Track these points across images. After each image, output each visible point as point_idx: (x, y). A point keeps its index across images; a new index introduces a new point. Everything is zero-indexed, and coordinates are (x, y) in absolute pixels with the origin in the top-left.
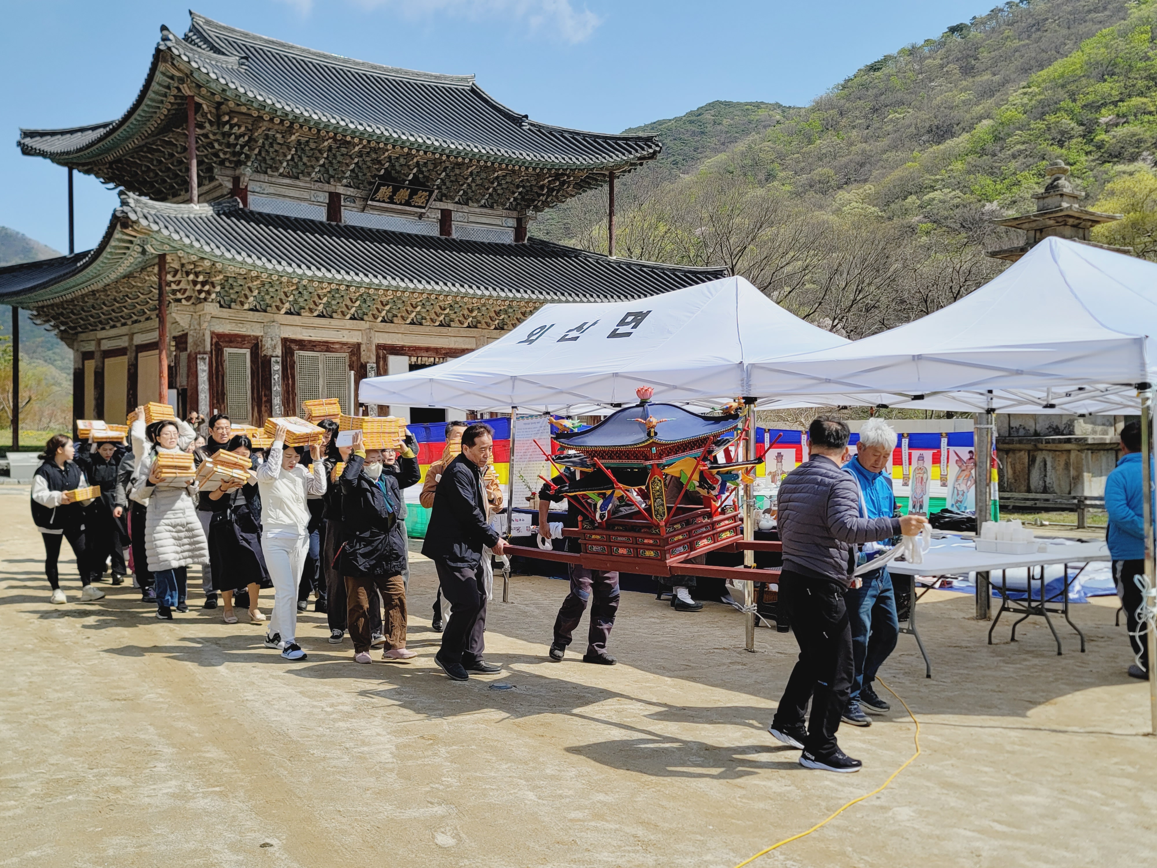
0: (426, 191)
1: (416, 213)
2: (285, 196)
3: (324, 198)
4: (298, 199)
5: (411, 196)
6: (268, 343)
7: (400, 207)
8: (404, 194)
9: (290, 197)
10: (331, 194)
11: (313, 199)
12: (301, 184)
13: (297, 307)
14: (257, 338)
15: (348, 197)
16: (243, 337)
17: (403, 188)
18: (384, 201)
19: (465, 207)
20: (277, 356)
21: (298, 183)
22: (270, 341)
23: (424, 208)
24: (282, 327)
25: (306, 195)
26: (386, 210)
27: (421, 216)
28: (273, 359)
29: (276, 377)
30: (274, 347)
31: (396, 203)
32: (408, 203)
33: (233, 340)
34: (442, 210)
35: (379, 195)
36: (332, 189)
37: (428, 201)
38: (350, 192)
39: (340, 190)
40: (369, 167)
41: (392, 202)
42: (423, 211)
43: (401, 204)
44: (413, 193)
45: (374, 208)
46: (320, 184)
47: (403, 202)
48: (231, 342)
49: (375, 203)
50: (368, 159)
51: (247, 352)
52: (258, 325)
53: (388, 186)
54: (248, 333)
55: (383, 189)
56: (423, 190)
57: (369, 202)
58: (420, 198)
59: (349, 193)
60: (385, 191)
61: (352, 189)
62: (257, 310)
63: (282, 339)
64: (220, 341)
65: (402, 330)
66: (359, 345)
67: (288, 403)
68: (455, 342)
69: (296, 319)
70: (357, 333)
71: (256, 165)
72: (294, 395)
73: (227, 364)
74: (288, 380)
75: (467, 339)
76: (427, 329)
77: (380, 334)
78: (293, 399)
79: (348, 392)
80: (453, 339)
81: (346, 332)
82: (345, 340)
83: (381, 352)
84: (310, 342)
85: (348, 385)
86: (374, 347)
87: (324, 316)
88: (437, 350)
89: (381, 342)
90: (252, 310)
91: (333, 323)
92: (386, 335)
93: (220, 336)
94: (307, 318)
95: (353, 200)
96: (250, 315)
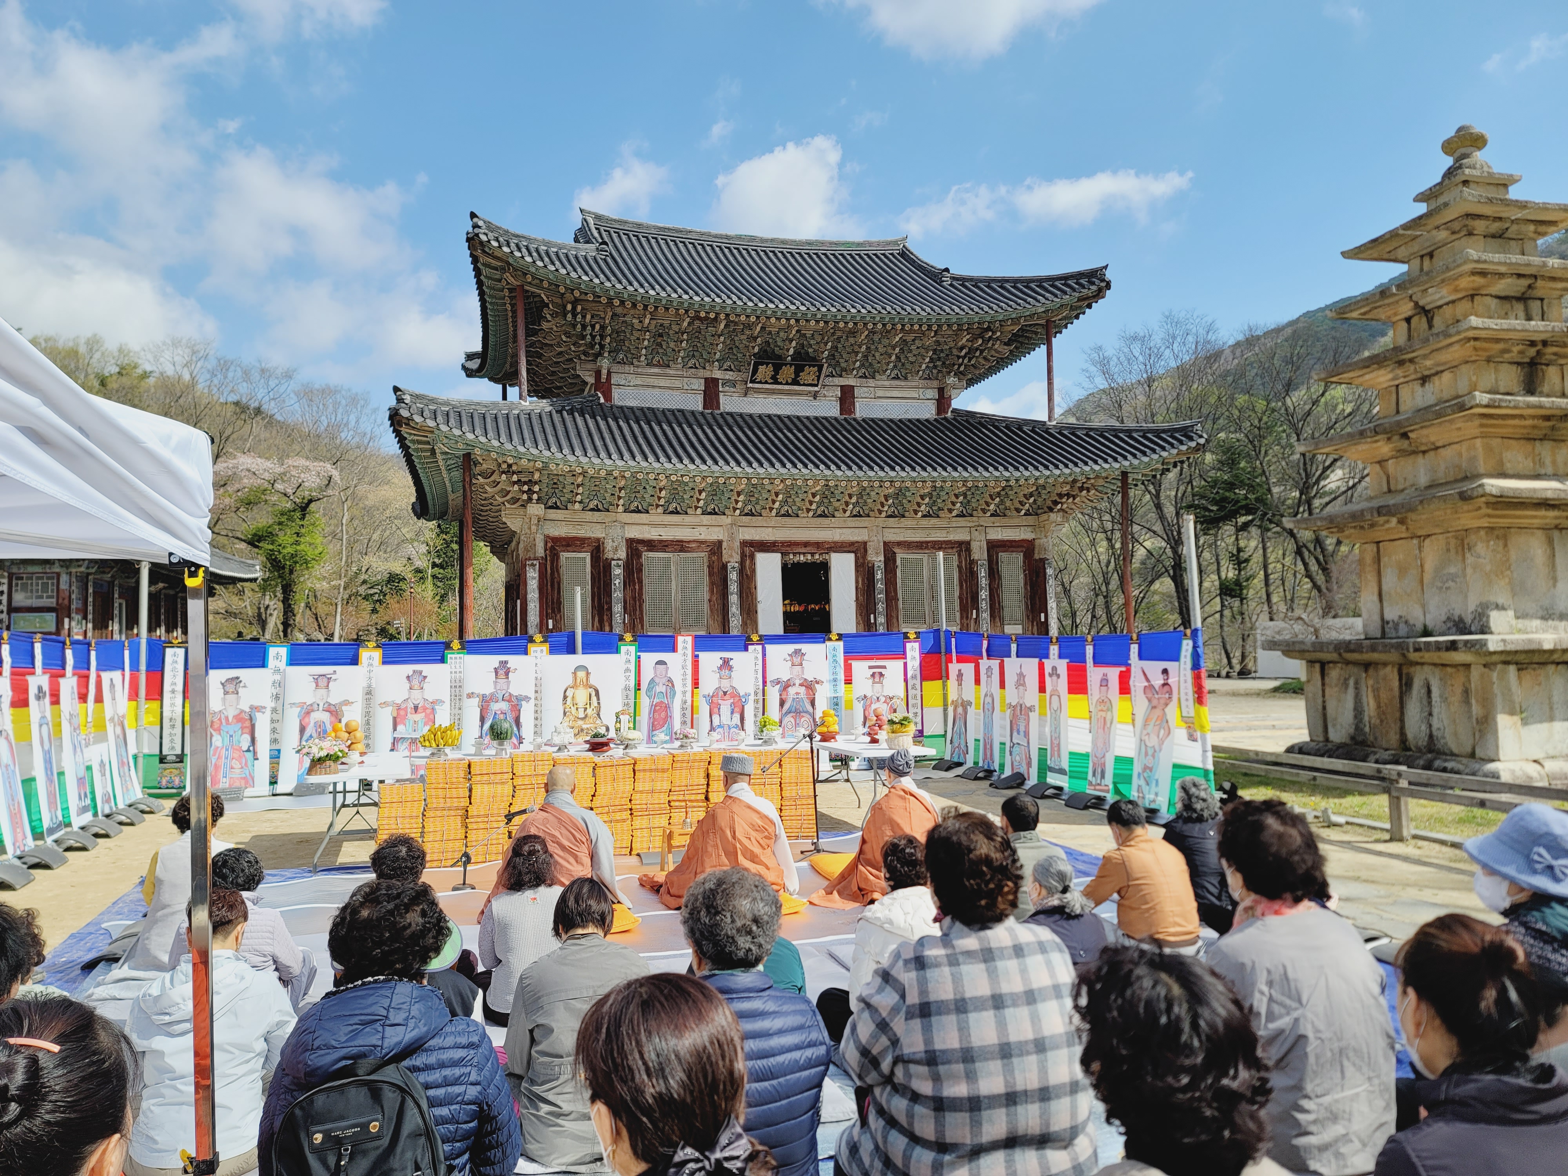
0: (814, 366)
1: (810, 392)
2: (654, 387)
3: (699, 385)
4: (669, 388)
5: (797, 374)
6: (609, 545)
7: (787, 387)
8: (787, 372)
9: (660, 387)
10: (706, 379)
11: (686, 387)
12: (671, 372)
13: (645, 505)
14: (598, 540)
15: (727, 382)
16: (583, 540)
17: (786, 365)
18: (766, 382)
19: (871, 381)
20: (619, 559)
21: (668, 371)
22: (611, 544)
23: (816, 385)
24: (626, 527)
26: (773, 392)
27: (815, 396)
28: (613, 563)
29: (617, 582)
30: (616, 549)
31: (781, 383)
32: (795, 382)
33: (571, 543)
34: (842, 386)
35: (759, 376)
36: (708, 374)
37: (819, 377)
38: (729, 375)
39: (718, 374)
40: (747, 347)
41: (776, 382)
42: (816, 389)
43: (787, 384)
44: (799, 370)
45: (758, 391)
46: (693, 370)
47: (790, 381)
48: (568, 545)
49: (756, 386)
50: (743, 337)
51: (587, 556)
52: (599, 526)
53: (767, 364)
54: (588, 536)
55: (762, 369)
56: (810, 366)
57: (750, 385)
58: (810, 373)
59: (727, 377)
60: (765, 371)
61: (731, 373)
62: (599, 510)
63: (627, 540)
64: (556, 545)
65: (772, 524)
66: (720, 543)
67: (635, 610)
68: (841, 535)
69: (643, 517)
70: (717, 529)
71: (621, 356)
72: (641, 601)
73: (563, 570)
74: (634, 585)
75: (857, 530)
76: (804, 521)
77: (745, 529)
78: (641, 606)
79: (707, 596)
80: (838, 530)
81: (703, 529)
82: (702, 537)
83: (747, 550)
84: (661, 541)
85: (706, 589)
86: (737, 544)
87: (678, 513)
88: (818, 545)
89: (748, 537)
90: (592, 510)
91: (687, 519)
92: (752, 530)
93: (556, 540)
94: (655, 515)
95: (734, 384)
96: (589, 516)
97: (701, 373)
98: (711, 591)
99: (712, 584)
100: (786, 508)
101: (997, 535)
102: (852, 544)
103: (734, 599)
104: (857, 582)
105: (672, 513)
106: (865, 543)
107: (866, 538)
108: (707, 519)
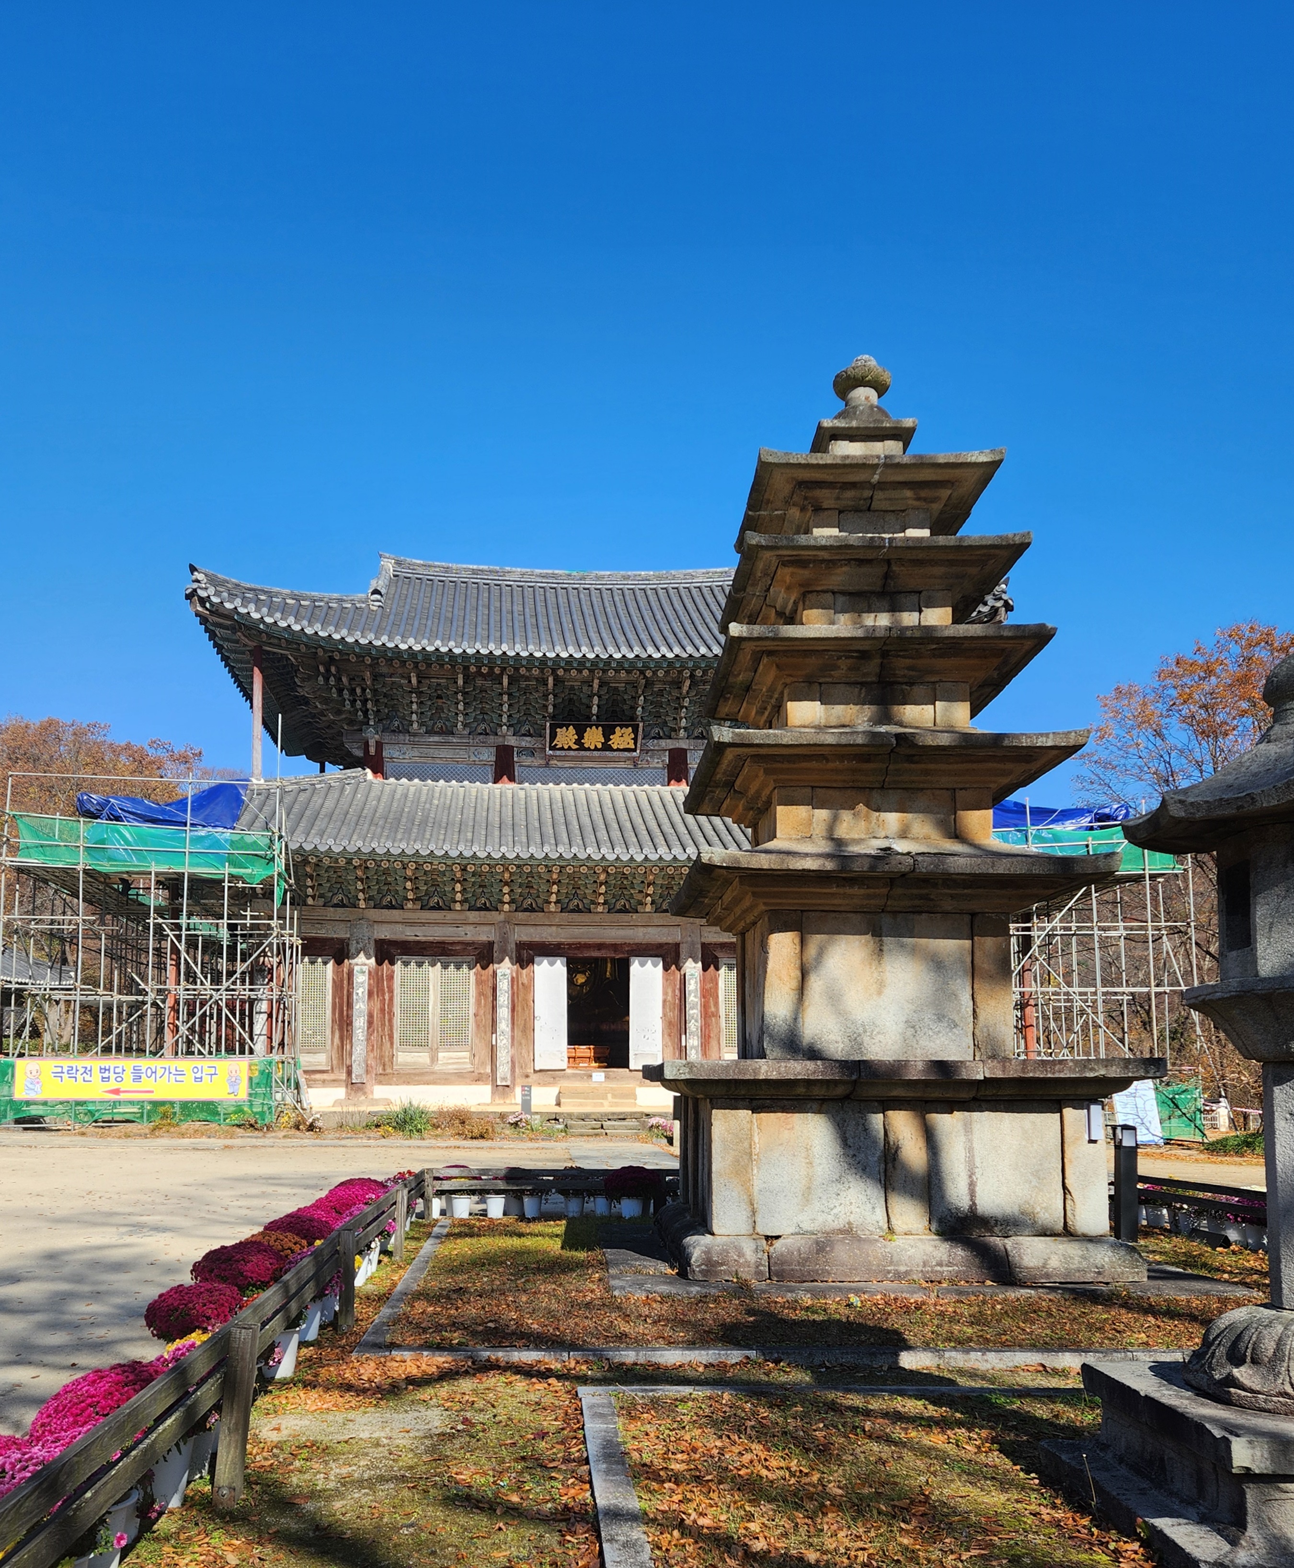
0: (627, 726)
1: (626, 759)
2: (434, 758)
3: (490, 755)
4: (452, 759)
5: (606, 737)
6: (353, 947)
7: (596, 754)
8: (595, 735)
9: (441, 759)
10: (499, 749)
11: (473, 758)
12: (455, 740)
13: (399, 899)
14: (340, 941)
15: (522, 751)
16: (326, 941)
17: (591, 726)
18: (570, 749)
21: (451, 739)
22: (355, 946)
23: (635, 750)
24: (376, 926)
25: (463, 754)
26: (581, 760)
27: (635, 763)
28: (357, 968)
29: (360, 987)
30: (360, 952)
31: (589, 749)
32: (606, 747)
33: (310, 945)
34: (670, 750)
35: (560, 742)
36: (499, 741)
37: (635, 740)
38: (526, 742)
39: (512, 741)
40: (544, 706)
41: (582, 748)
43: (596, 749)
44: (608, 732)
45: (562, 760)
46: (482, 737)
47: (599, 746)
51: (329, 960)
52: (342, 925)
53: (567, 726)
54: (329, 936)
55: (561, 732)
56: (621, 727)
57: (550, 752)
58: (621, 738)
59: (523, 744)
60: (566, 737)
61: (528, 739)
62: (344, 906)
63: (376, 941)
65: (557, 921)
66: (491, 944)
67: (383, 1025)
68: (644, 934)
69: (396, 914)
70: (486, 928)
71: (396, 724)
72: (391, 1014)
74: (383, 995)
75: (665, 930)
76: (597, 918)
77: (523, 928)
78: (390, 1020)
79: (472, 1010)
80: (642, 929)
81: (471, 927)
82: (469, 938)
83: (525, 953)
84: (419, 942)
85: (472, 1000)
86: (513, 946)
87: (440, 908)
88: (615, 947)
89: (525, 939)
90: (336, 906)
91: (450, 916)
92: (532, 930)
94: (411, 911)
95: (531, 752)
96: (331, 912)
97: (491, 739)
98: (478, 1002)
99: (480, 994)
100: (576, 902)
102: (660, 946)
103: (503, 1012)
104: (665, 993)
105: (433, 908)
106: (677, 945)
107: (678, 939)
108: (473, 916)
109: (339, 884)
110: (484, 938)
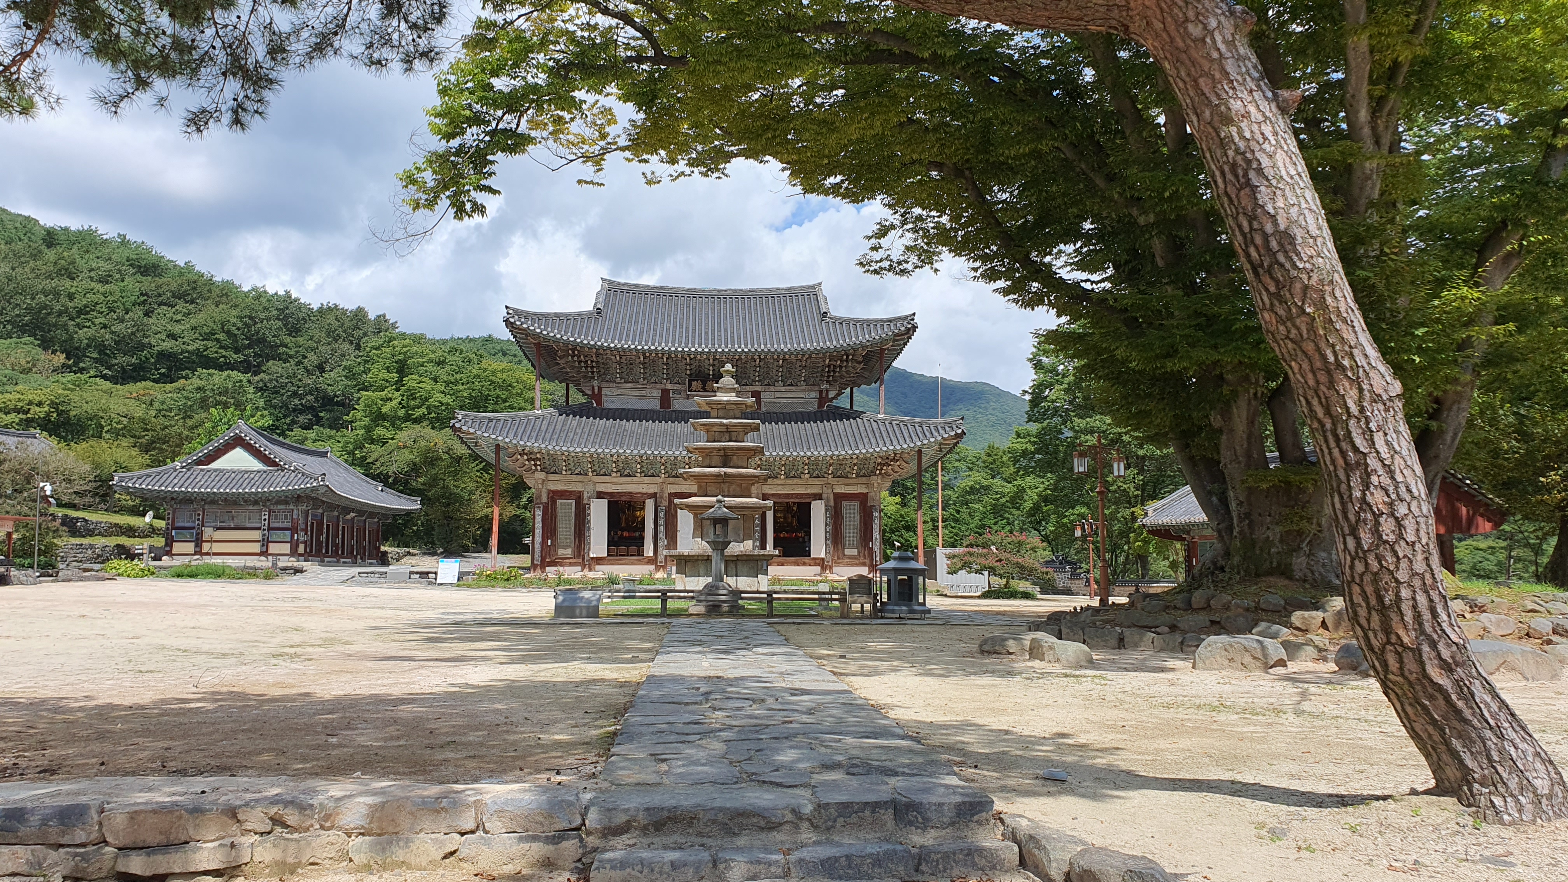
2: (628, 396)
3: (657, 393)
4: (637, 396)
6: (586, 496)
8: (711, 384)
9: (632, 396)
10: (662, 390)
11: (649, 395)
12: (640, 386)
14: (580, 492)
15: (675, 391)
16: (571, 492)
17: (709, 380)
18: (699, 391)
19: (770, 388)
21: (638, 386)
24: (597, 484)
25: (643, 393)
26: (704, 396)
28: (588, 506)
29: (589, 518)
30: (590, 498)
31: (709, 391)
33: (563, 494)
34: (752, 392)
35: (694, 387)
36: (663, 387)
38: (677, 387)
39: (669, 387)
40: (686, 370)
41: (705, 391)
46: (654, 385)
50: (682, 364)
51: (573, 502)
52: (580, 484)
53: (697, 380)
54: (573, 490)
55: (694, 383)
57: (689, 393)
59: (675, 388)
60: (697, 384)
61: (678, 385)
62: (581, 474)
63: (597, 492)
64: (555, 495)
66: (655, 494)
70: (653, 486)
73: (558, 510)
81: (645, 486)
82: (644, 491)
83: (673, 499)
84: (618, 493)
86: (666, 495)
87: (630, 475)
89: (673, 491)
90: (577, 474)
91: (635, 479)
92: (676, 486)
93: (554, 492)
94: (615, 477)
95: (679, 392)
96: (574, 478)
97: (658, 386)
101: (840, 490)
103: (661, 529)
105: (626, 475)
108: (647, 479)
109: (578, 464)
110: (652, 491)
